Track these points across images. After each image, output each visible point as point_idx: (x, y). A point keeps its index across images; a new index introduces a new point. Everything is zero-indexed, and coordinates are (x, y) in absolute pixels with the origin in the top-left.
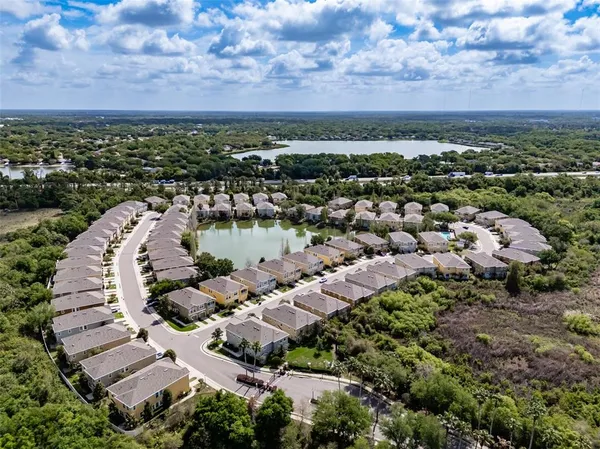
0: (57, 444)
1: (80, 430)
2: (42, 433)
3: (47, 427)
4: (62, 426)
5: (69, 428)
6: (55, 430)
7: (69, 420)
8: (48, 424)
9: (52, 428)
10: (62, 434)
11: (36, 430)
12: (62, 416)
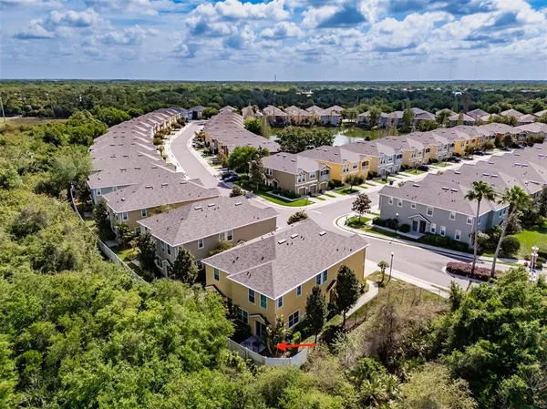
0: (92, 391)
1: (166, 345)
2: (41, 344)
3: (60, 329)
4: (105, 330)
5: (135, 335)
6: (85, 340)
7: (130, 312)
8: (65, 320)
9: (76, 331)
10: (110, 355)
11: (26, 335)
12: (108, 300)
